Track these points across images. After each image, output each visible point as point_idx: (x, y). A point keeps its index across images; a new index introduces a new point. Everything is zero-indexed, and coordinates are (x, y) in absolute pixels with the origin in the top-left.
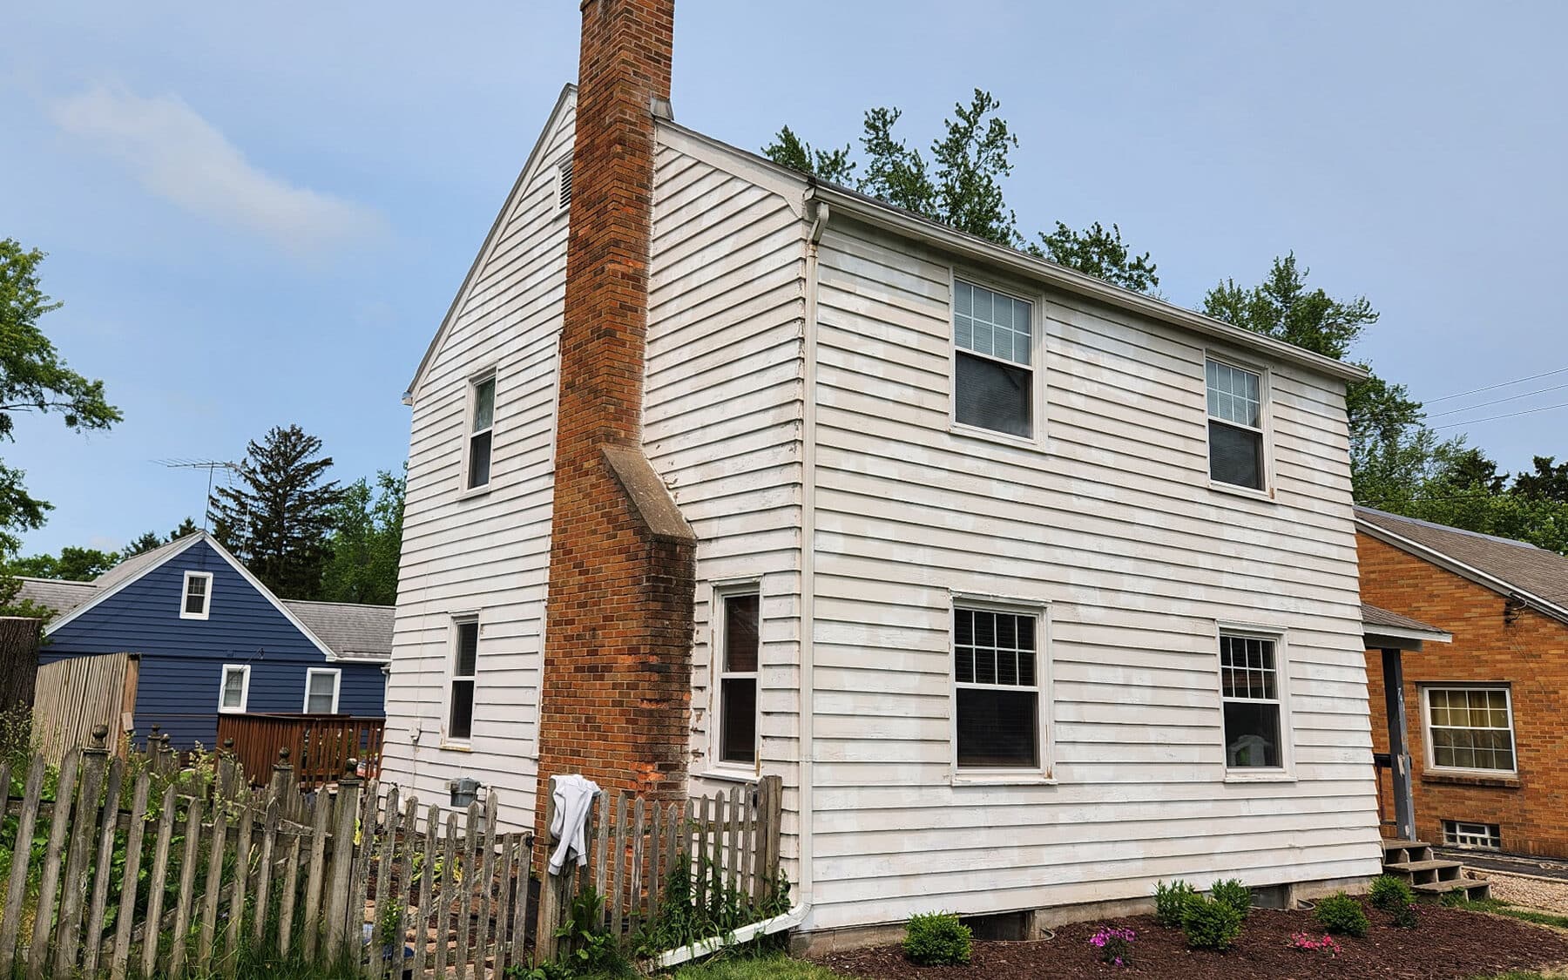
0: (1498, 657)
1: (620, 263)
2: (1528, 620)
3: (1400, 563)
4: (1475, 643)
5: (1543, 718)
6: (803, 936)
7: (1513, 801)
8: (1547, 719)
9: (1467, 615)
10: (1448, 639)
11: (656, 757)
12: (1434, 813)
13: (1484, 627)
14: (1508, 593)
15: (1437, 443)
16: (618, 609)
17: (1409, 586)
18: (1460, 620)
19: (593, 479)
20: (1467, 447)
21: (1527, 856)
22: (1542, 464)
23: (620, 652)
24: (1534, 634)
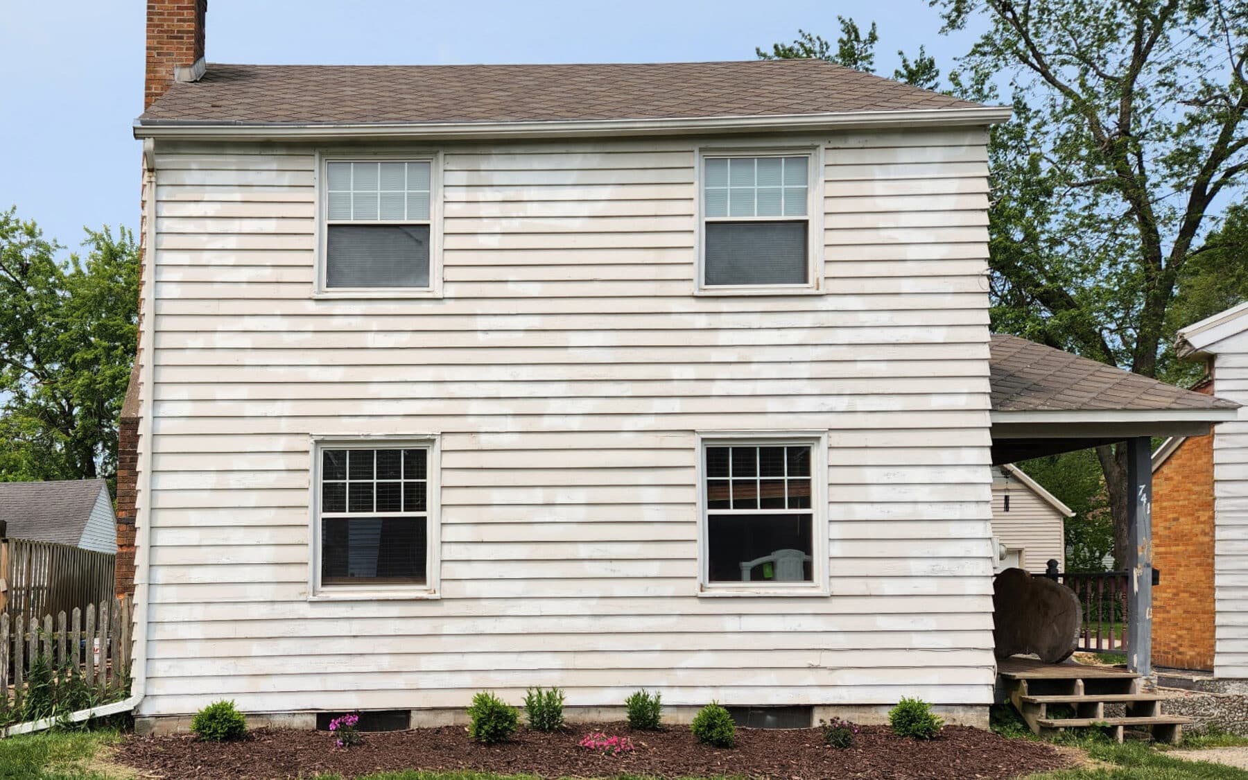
6: (147, 719)
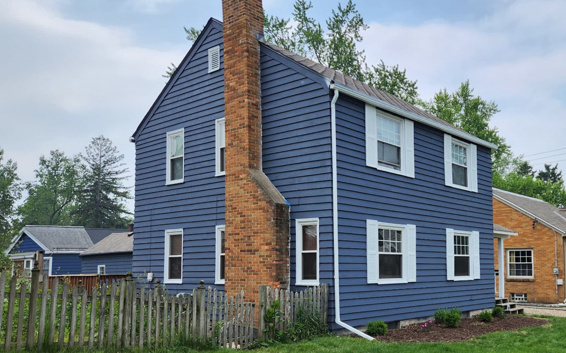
0: (530, 240)
1: (250, 99)
2: (539, 227)
3: (503, 208)
4: (524, 235)
5: (541, 259)
7: (531, 286)
8: (543, 259)
9: (522, 226)
10: (516, 234)
11: (279, 280)
12: (508, 291)
13: (526, 230)
14: (534, 218)
15: (514, 157)
16: (260, 230)
17: (505, 216)
18: (520, 227)
19: (245, 182)
20: (524, 160)
21: (535, 303)
22: (547, 167)
23: (262, 244)
24: (541, 232)
